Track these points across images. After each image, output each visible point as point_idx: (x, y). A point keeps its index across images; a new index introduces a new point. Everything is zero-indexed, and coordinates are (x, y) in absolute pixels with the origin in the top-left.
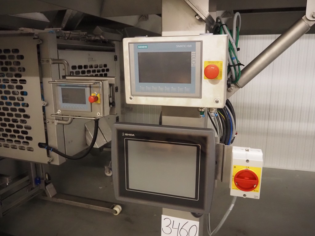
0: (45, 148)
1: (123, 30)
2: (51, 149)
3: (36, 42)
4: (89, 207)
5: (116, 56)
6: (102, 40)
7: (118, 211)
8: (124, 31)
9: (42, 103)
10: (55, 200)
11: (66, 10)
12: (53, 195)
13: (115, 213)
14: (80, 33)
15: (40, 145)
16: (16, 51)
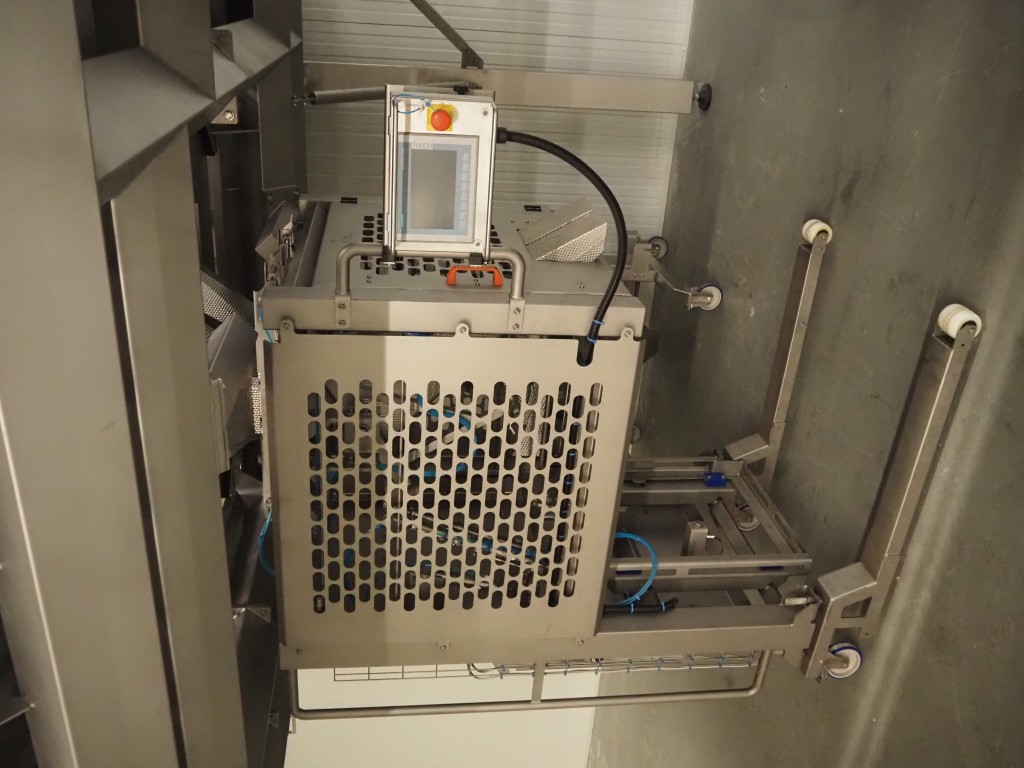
0: (593, 345)
1: (270, 198)
2: (597, 322)
3: (289, 335)
4: (804, 324)
5: (343, 199)
6: (295, 230)
7: (820, 226)
8: (271, 194)
9: (462, 337)
10: (777, 434)
11: (206, 315)
12: (763, 441)
13: (827, 237)
14: (269, 266)
15: (585, 358)
16: (314, 399)
